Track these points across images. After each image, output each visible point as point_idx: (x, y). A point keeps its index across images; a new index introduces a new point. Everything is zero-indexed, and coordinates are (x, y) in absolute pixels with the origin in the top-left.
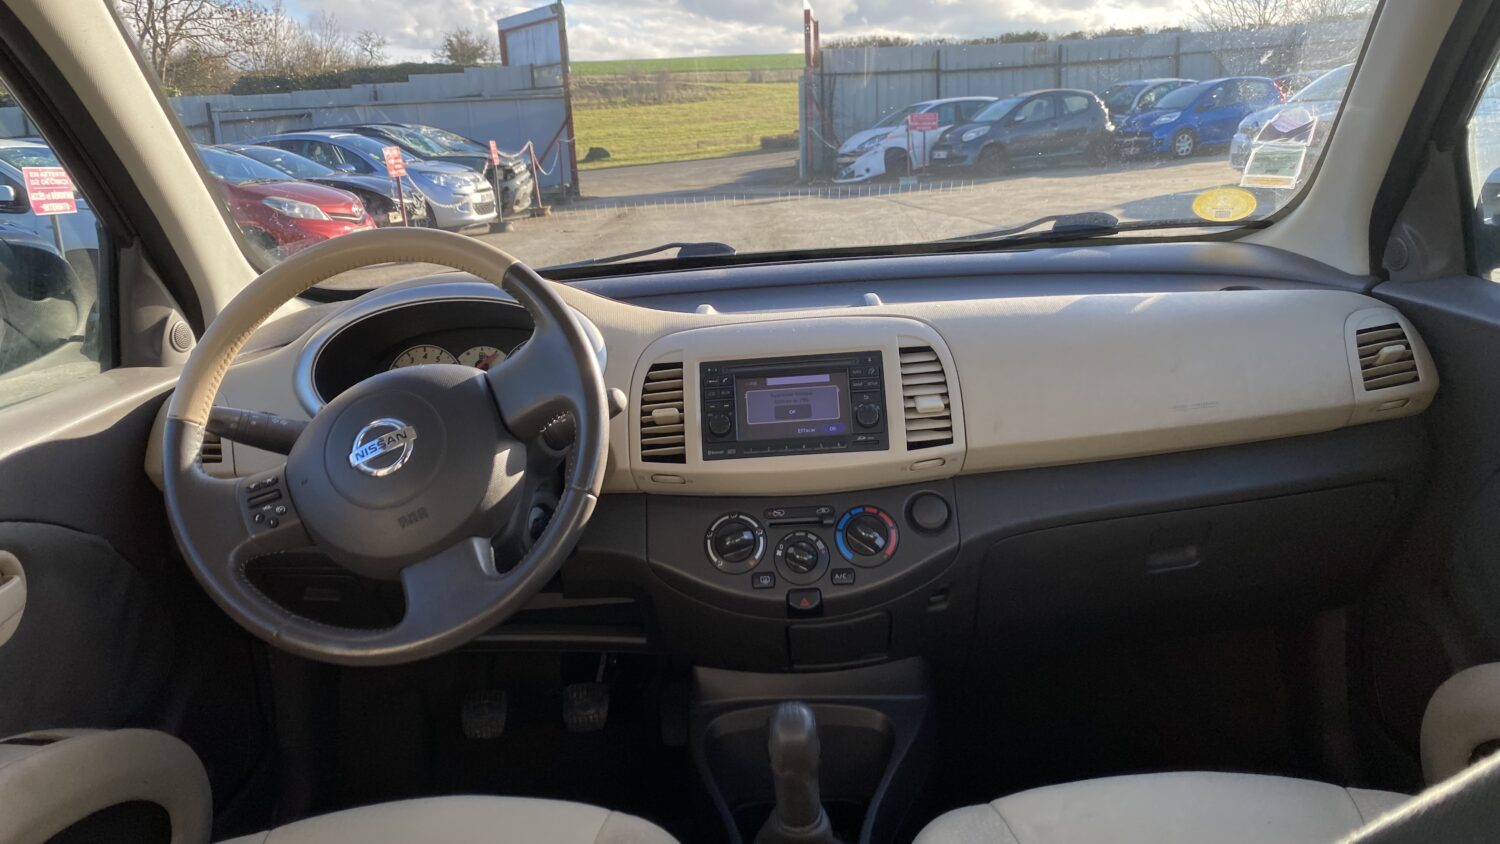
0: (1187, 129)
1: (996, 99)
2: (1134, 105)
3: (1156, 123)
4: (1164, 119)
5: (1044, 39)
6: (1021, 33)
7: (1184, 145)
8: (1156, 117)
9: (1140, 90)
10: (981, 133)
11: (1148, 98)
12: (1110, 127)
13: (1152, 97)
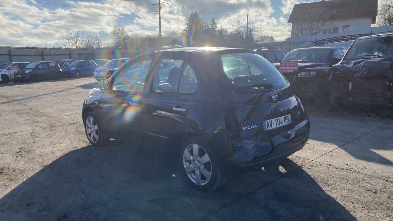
0: (78, 71)
1: (30, 63)
2: (64, 65)
3: (71, 69)
4: (72, 69)
5: (37, 49)
6: (31, 47)
7: (78, 74)
8: (71, 68)
9: (64, 62)
10: (30, 71)
11: (66, 64)
12: (61, 70)
13: (67, 64)
